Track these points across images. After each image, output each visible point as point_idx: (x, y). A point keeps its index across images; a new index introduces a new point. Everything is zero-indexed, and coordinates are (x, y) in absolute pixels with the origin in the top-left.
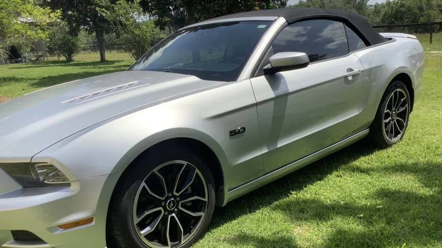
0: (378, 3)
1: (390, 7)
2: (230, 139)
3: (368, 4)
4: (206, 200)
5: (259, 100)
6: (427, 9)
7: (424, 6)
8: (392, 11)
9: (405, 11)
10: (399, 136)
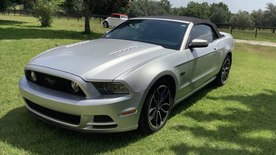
0: (176, 8)
1: (183, 11)
2: (180, 77)
3: (171, 7)
4: (169, 105)
5: (190, 60)
6: (202, 15)
7: (200, 12)
8: (184, 13)
9: (191, 14)
10: (226, 81)
